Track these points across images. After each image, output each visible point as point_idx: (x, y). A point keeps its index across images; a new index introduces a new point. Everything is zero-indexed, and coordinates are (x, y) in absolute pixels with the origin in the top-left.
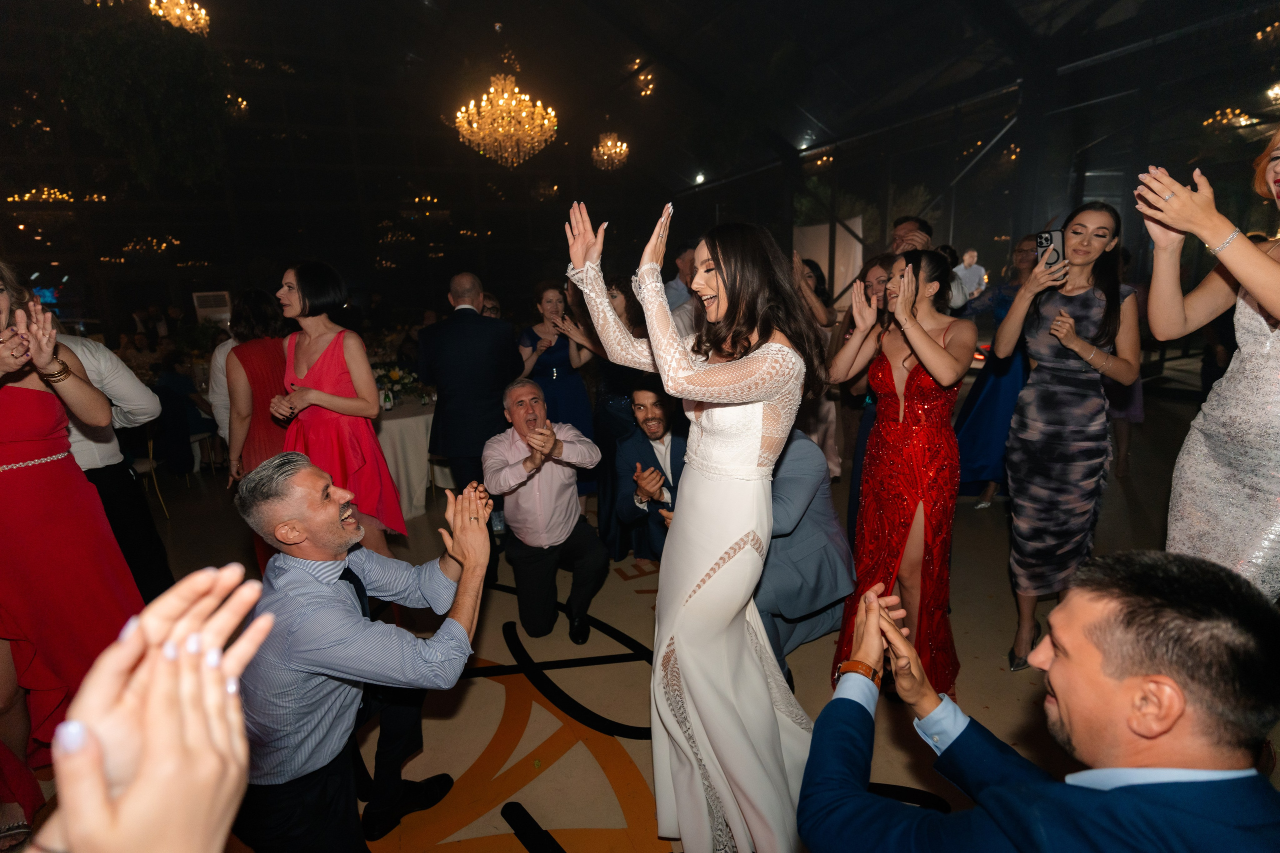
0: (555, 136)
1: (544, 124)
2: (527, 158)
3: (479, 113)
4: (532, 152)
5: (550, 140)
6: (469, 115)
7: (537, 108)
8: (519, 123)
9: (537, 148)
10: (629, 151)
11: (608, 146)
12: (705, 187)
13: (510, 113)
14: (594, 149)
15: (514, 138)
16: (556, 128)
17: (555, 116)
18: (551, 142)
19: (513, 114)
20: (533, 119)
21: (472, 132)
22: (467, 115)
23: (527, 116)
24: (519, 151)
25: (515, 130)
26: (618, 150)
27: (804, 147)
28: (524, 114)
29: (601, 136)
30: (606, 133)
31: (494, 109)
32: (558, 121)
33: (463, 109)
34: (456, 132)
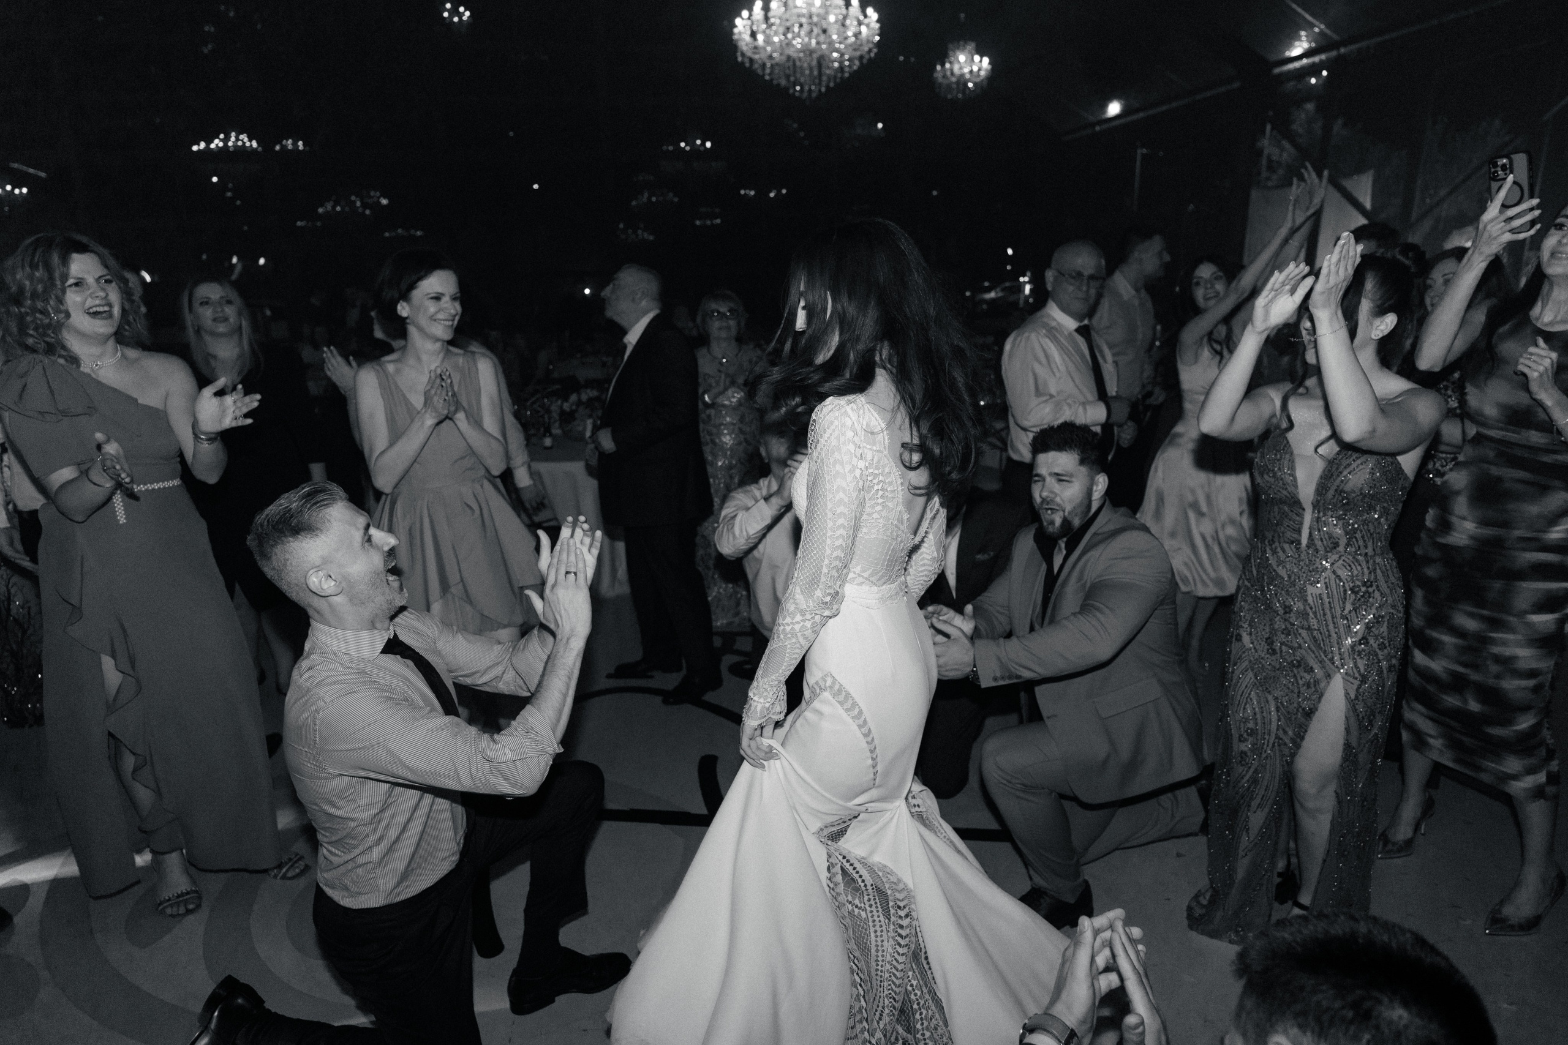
0: (875, 50)
1: (860, 33)
2: (832, 85)
3: (767, 18)
4: (839, 75)
5: (867, 57)
6: (753, 24)
7: (850, 8)
8: (824, 31)
9: (847, 69)
10: (993, 69)
11: (959, 62)
12: (1123, 121)
13: (811, 17)
14: (939, 68)
15: (815, 56)
16: (877, 38)
17: (878, 21)
18: (870, 60)
19: (815, 19)
20: (843, 25)
21: (756, 48)
22: (749, 22)
23: (836, 22)
24: (820, 74)
25: (818, 43)
26: (975, 69)
27: (1296, 52)
28: (832, 18)
29: (950, 46)
30: (958, 42)
31: (788, 13)
32: (881, 28)
33: (745, 13)
34: (732, 46)
